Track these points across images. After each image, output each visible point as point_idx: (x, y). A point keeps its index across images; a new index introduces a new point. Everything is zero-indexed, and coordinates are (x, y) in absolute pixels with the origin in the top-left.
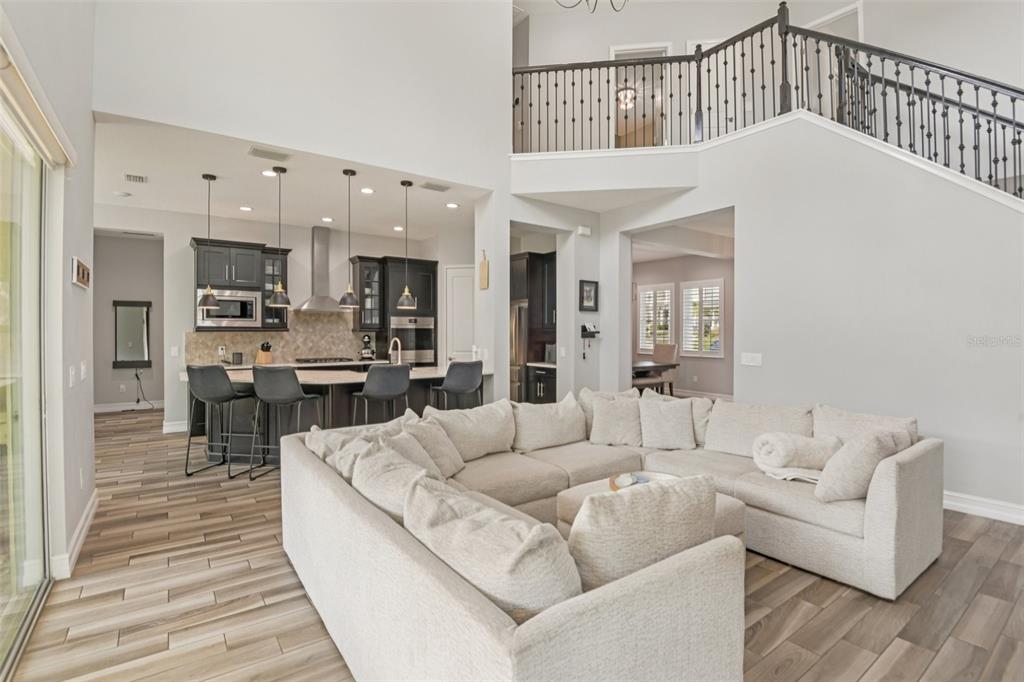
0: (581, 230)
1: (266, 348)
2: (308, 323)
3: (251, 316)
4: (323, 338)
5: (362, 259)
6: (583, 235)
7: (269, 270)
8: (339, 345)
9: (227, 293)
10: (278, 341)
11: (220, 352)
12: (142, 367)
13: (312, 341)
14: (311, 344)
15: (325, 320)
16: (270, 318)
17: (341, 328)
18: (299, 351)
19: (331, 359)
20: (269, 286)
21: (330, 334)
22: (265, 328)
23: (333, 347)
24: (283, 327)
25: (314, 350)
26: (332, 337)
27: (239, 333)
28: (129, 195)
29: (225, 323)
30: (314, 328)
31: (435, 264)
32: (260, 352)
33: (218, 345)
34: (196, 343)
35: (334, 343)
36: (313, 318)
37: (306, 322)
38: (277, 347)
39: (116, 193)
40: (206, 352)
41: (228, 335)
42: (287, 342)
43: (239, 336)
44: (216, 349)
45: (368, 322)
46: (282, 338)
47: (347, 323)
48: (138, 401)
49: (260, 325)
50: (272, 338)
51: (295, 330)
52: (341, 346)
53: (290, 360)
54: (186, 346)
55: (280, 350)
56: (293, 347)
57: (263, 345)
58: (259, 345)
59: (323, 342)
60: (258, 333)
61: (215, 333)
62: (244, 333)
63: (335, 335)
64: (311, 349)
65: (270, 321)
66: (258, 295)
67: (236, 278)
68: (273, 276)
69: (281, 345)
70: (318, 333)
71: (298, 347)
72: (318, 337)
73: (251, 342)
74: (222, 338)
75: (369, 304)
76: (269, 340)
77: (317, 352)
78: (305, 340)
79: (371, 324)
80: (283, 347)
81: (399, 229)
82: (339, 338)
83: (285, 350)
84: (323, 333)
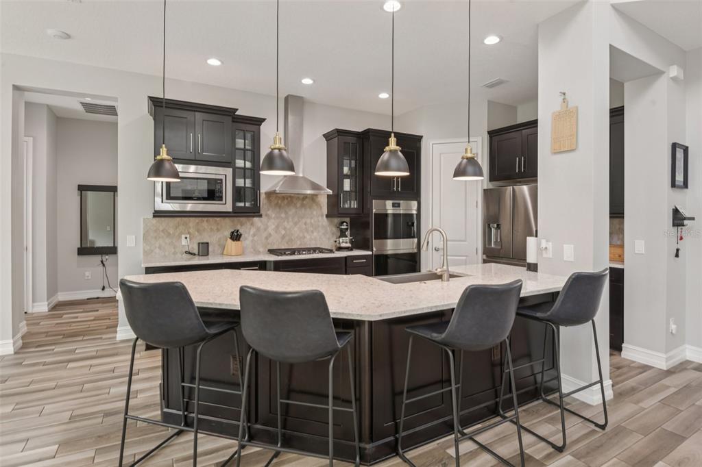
0: (674, 71)
1: (236, 236)
2: (280, 207)
3: (220, 198)
4: (296, 224)
5: (339, 132)
6: (674, 79)
7: (240, 143)
8: (312, 232)
9: (192, 168)
10: (249, 229)
11: (184, 242)
12: (107, 254)
13: (285, 229)
14: (283, 232)
15: (298, 205)
16: (240, 201)
17: (315, 213)
18: (270, 240)
19: (304, 249)
20: (240, 163)
21: (304, 221)
22: (237, 213)
23: (306, 234)
24: (255, 212)
25: (287, 238)
26: (305, 224)
27: (205, 219)
28: (68, 36)
29: (189, 206)
30: (286, 213)
31: (418, 139)
32: (229, 241)
33: (181, 233)
34: (155, 231)
35: (307, 230)
36: (286, 201)
37: (279, 206)
38: (246, 235)
39: (50, 32)
40: (168, 241)
41: (193, 221)
42: (258, 229)
43: (205, 223)
44: (180, 237)
45: (347, 206)
46: (252, 224)
47: (321, 208)
48: (103, 289)
49: (231, 210)
50: (242, 225)
51: (266, 215)
52: (315, 234)
53: (261, 250)
54: (144, 234)
55: (250, 238)
56: (265, 235)
57: (233, 233)
58: (228, 234)
59: (296, 229)
60: (227, 220)
61: (178, 219)
62: (211, 219)
63: (308, 221)
64: (283, 237)
65: (242, 204)
66: (229, 171)
67: (203, 150)
68: (244, 150)
69: (252, 233)
70: (290, 220)
71: (270, 235)
72: (291, 224)
73: (218, 230)
74: (185, 224)
75: (347, 185)
76: (238, 227)
77: (291, 240)
78: (277, 227)
79: (350, 208)
80: (254, 235)
81: (384, 95)
82: (312, 225)
83: (255, 238)
84: (296, 220)
